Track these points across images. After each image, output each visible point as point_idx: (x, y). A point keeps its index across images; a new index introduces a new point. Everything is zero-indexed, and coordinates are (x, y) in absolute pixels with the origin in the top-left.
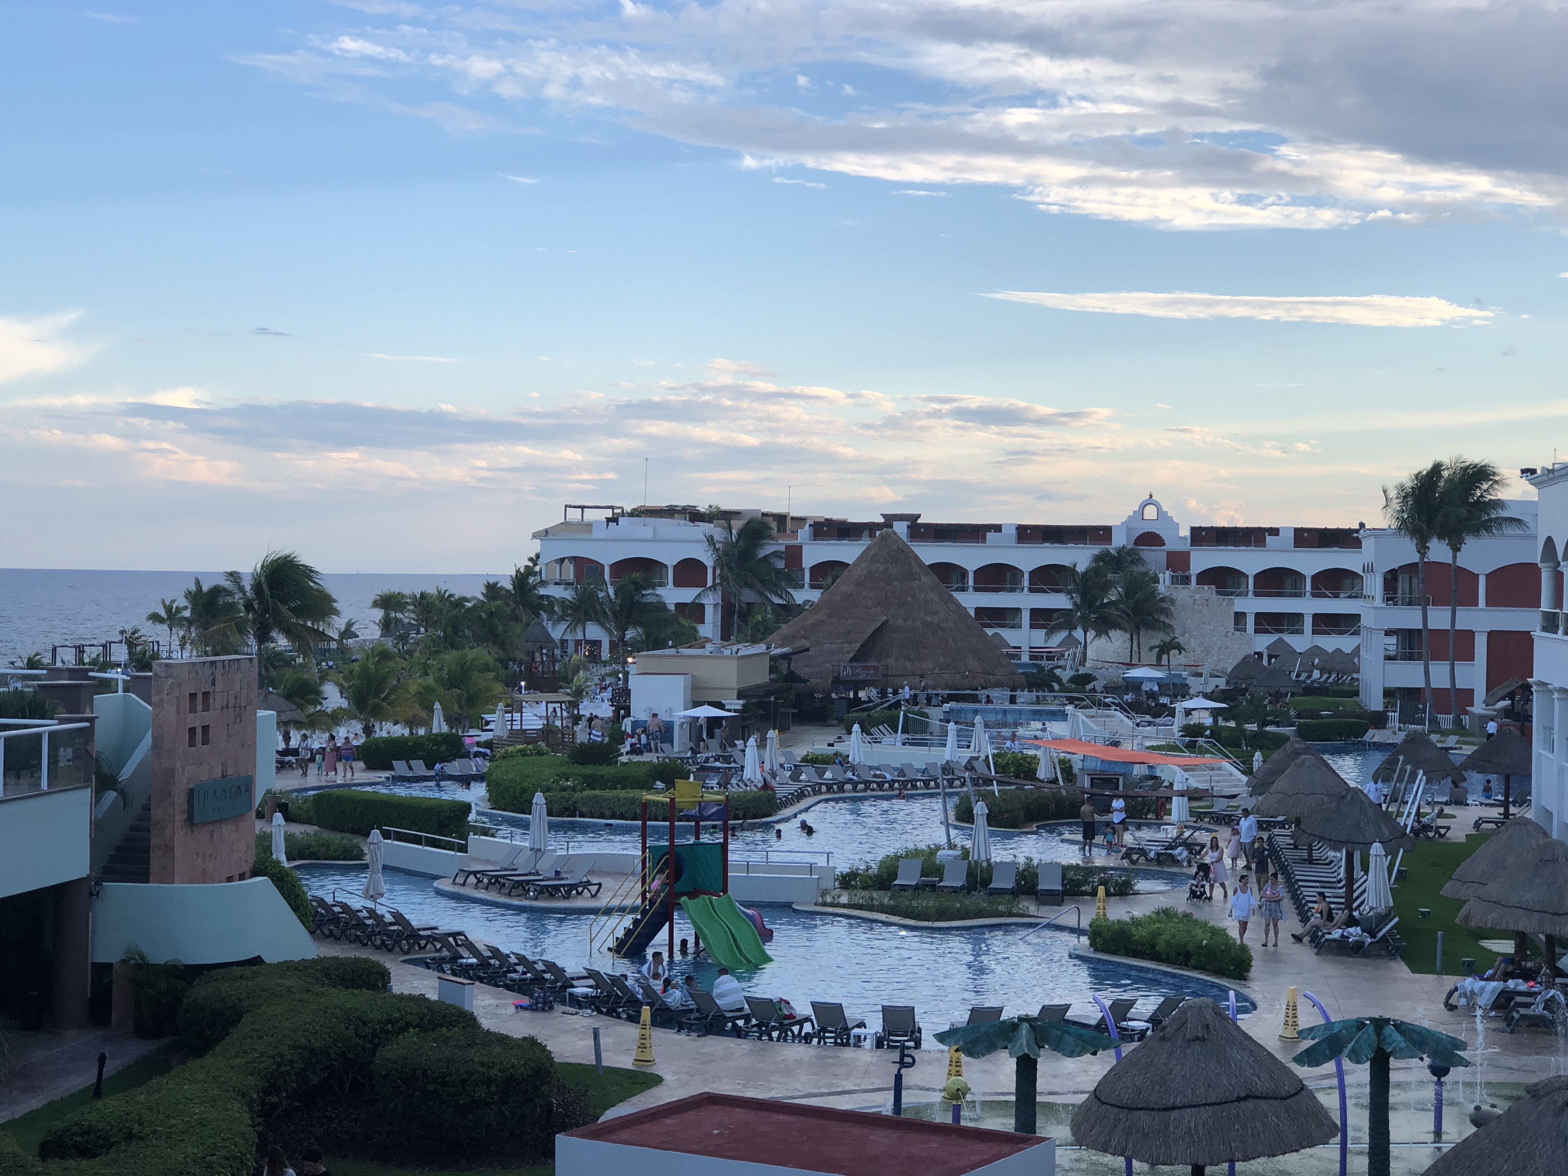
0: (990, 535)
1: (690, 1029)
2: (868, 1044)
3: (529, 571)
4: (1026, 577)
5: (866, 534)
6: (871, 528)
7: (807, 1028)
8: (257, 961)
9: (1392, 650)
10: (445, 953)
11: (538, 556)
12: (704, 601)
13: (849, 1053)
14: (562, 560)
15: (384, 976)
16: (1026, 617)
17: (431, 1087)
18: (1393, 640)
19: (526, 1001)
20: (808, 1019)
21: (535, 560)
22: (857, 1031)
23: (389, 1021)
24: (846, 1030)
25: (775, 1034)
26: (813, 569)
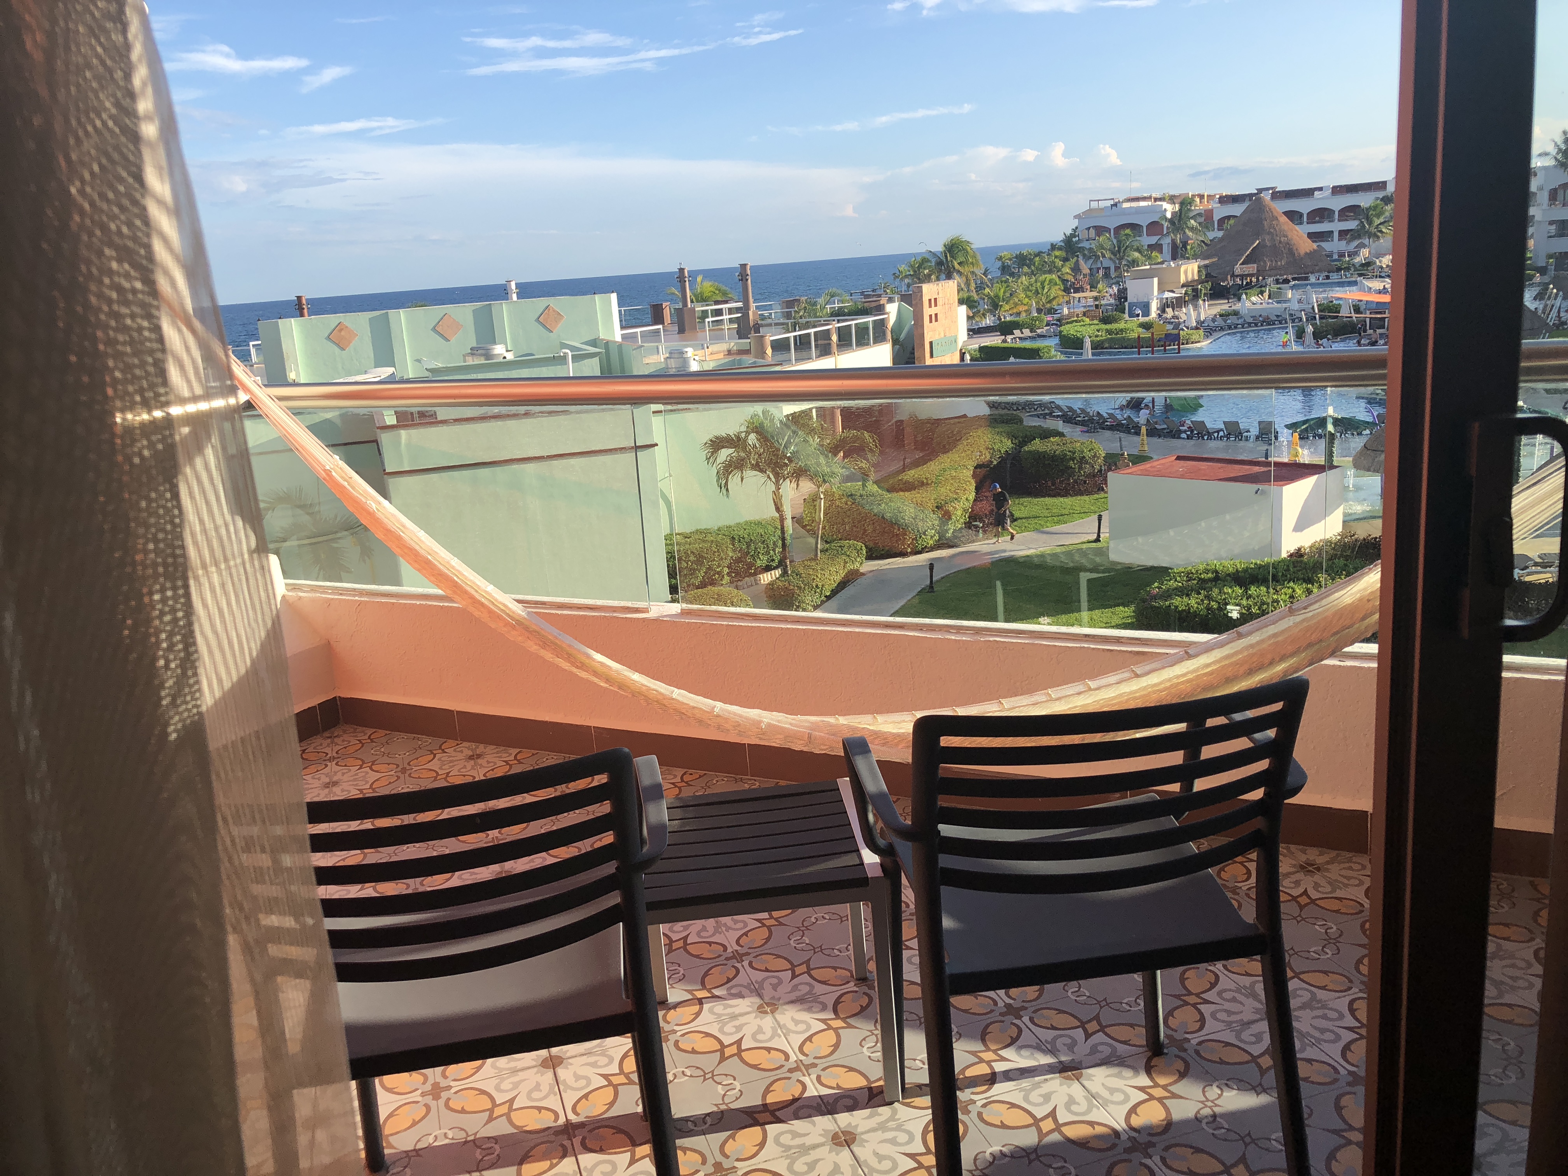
0: (1316, 193)
1: (1165, 437)
2: (1251, 440)
3: (1073, 235)
4: (1337, 213)
5: (1248, 198)
6: (1250, 195)
7: (1221, 434)
8: (965, 416)
9: (1553, 232)
10: (1047, 411)
11: (1077, 228)
12: (1162, 242)
13: (1242, 443)
14: (1089, 228)
15: (1021, 421)
16: (1336, 235)
17: (1046, 462)
18: (1554, 227)
19: (1085, 429)
20: (1222, 430)
21: (1075, 230)
22: (1245, 434)
23: (1026, 436)
24: (1241, 433)
25: (1206, 438)
26: (1219, 221)
